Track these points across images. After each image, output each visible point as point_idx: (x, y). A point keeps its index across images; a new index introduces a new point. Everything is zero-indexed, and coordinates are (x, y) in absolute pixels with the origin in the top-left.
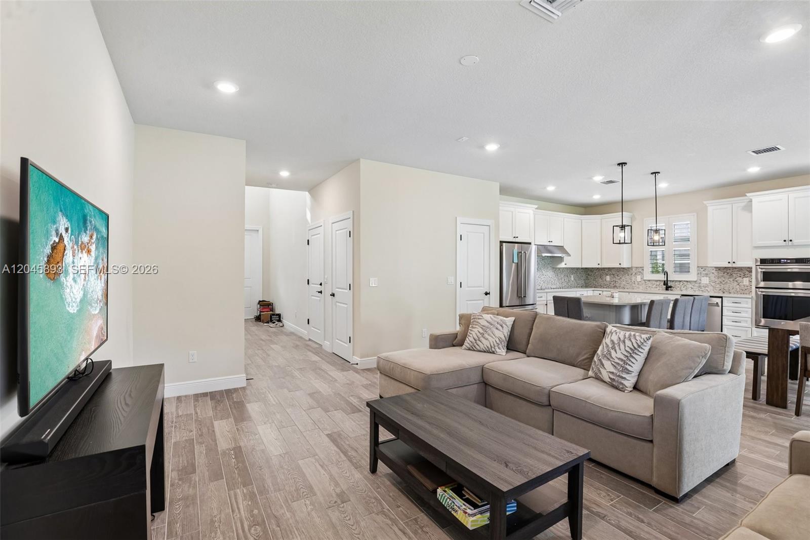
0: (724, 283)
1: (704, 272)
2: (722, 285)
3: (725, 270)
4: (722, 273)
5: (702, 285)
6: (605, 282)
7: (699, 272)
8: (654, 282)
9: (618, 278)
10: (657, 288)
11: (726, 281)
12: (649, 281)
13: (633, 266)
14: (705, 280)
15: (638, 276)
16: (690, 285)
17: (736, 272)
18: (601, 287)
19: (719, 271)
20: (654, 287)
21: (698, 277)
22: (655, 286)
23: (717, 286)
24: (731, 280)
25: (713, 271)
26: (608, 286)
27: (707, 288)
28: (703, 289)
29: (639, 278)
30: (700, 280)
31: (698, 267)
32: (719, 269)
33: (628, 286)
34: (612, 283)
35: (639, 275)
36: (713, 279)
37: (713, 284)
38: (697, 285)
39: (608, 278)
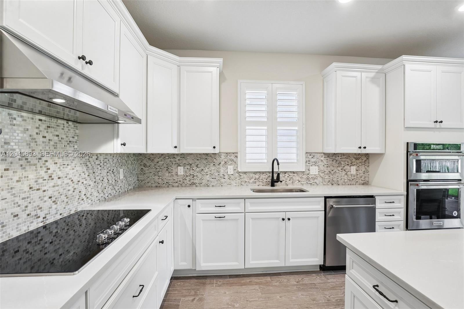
0: (332, 172)
1: (313, 160)
2: (331, 176)
3: (334, 157)
4: (331, 160)
5: (310, 177)
6: (175, 178)
7: (308, 160)
8: (251, 175)
9: (198, 169)
10: (255, 183)
11: (334, 171)
12: (245, 173)
13: (222, 151)
14: (314, 171)
15: (229, 167)
16: (296, 178)
17: (344, 160)
18: (168, 185)
19: (328, 158)
20: (251, 181)
21: (306, 166)
22: (253, 180)
23: (326, 178)
24: (340, 169)
25: (322, 159)
26: (181, 184)
27: (315, 181)
28: (312, 181)
29: (230, 169)
30: (309, 170)
31: (307, 153)
32: (328, 155)
33: (214, 182)
34: (188, 178)
35: (231, 165)
36: (322, 168)
37: (322, 175)
38: (305, 177)
39: (181, 171)
